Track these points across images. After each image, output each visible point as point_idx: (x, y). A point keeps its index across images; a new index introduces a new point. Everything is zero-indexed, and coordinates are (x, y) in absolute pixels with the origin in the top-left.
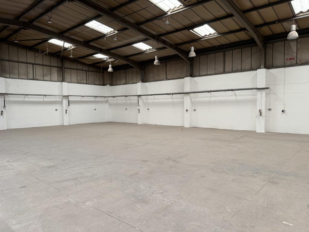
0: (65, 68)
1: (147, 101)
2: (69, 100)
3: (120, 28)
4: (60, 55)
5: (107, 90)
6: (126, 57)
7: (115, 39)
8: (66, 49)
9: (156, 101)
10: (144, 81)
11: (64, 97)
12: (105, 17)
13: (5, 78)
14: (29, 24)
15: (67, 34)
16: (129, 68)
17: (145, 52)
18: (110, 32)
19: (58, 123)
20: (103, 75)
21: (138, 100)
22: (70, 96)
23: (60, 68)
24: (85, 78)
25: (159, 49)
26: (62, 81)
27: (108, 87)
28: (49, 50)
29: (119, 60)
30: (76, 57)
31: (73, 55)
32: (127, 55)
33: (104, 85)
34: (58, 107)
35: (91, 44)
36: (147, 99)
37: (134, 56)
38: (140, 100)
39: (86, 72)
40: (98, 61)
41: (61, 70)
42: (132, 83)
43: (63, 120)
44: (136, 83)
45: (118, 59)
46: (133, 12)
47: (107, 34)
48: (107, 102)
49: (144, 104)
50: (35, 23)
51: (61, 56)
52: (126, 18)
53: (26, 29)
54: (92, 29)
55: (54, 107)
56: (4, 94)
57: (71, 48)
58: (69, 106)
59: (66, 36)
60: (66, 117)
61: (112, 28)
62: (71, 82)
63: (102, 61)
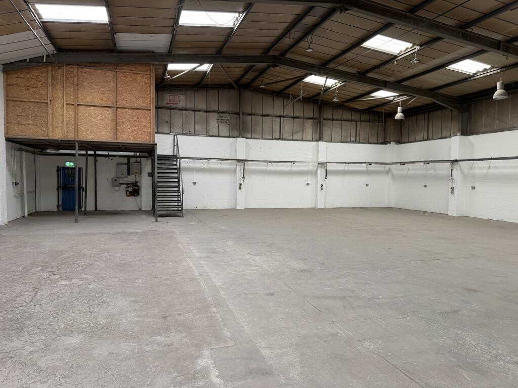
0: (324, 119)
1: (472, 171)
2: (326, 170)
3: (425, 39)
4: (318, 100)
5: (391, 152)
6: (432, 91)
7: (414, 61)
8: (327, 89)
9: (491, 171)
10: (466, 131)
11: (320, 165)
12: (398, 24)
13: (246, 138)
14: (281, 59)
15: (332, 65)
16: (437, 110)
17: (473, 76)
18: (405, 50)
19: (309, 204)
20: (385, 125)
21: (452, 170)
22: (329, 163)
23: (317, 119)
24: (353, 133)
25: (506, 68)
26: (318, 140)
27: (393, 146)
28: (303, 93)
29: (418, 98)
30: (343, 100)
31: (338, 98)
32: (433, 86)
33: (385, 143)
34: (310, 179)
35: (370, 75)
36: (471, 168)
37: (449, 88)
38: (456, 169)
39: (356, 124)
40: (378, 103)
41: (319, 122)
42: (440, 137)
43: (316, 200)
44: (450, 137)
45: (414, 95)
46: (456, 6)
47: (398, 54)
48: (388, 172)
49: (465, 177)
50: (289, 56)
51: (320, 100)
52: (441, 20)
53: (277, 66)
54: (374, 50)
55: (304, 180)
56: (244, 160)
57: (336, 87)
58: (326, 178)
59: (330, 68)
60: (321, 195)
61: (410, 42)
62: (331, 141)
63: (385, 102)
